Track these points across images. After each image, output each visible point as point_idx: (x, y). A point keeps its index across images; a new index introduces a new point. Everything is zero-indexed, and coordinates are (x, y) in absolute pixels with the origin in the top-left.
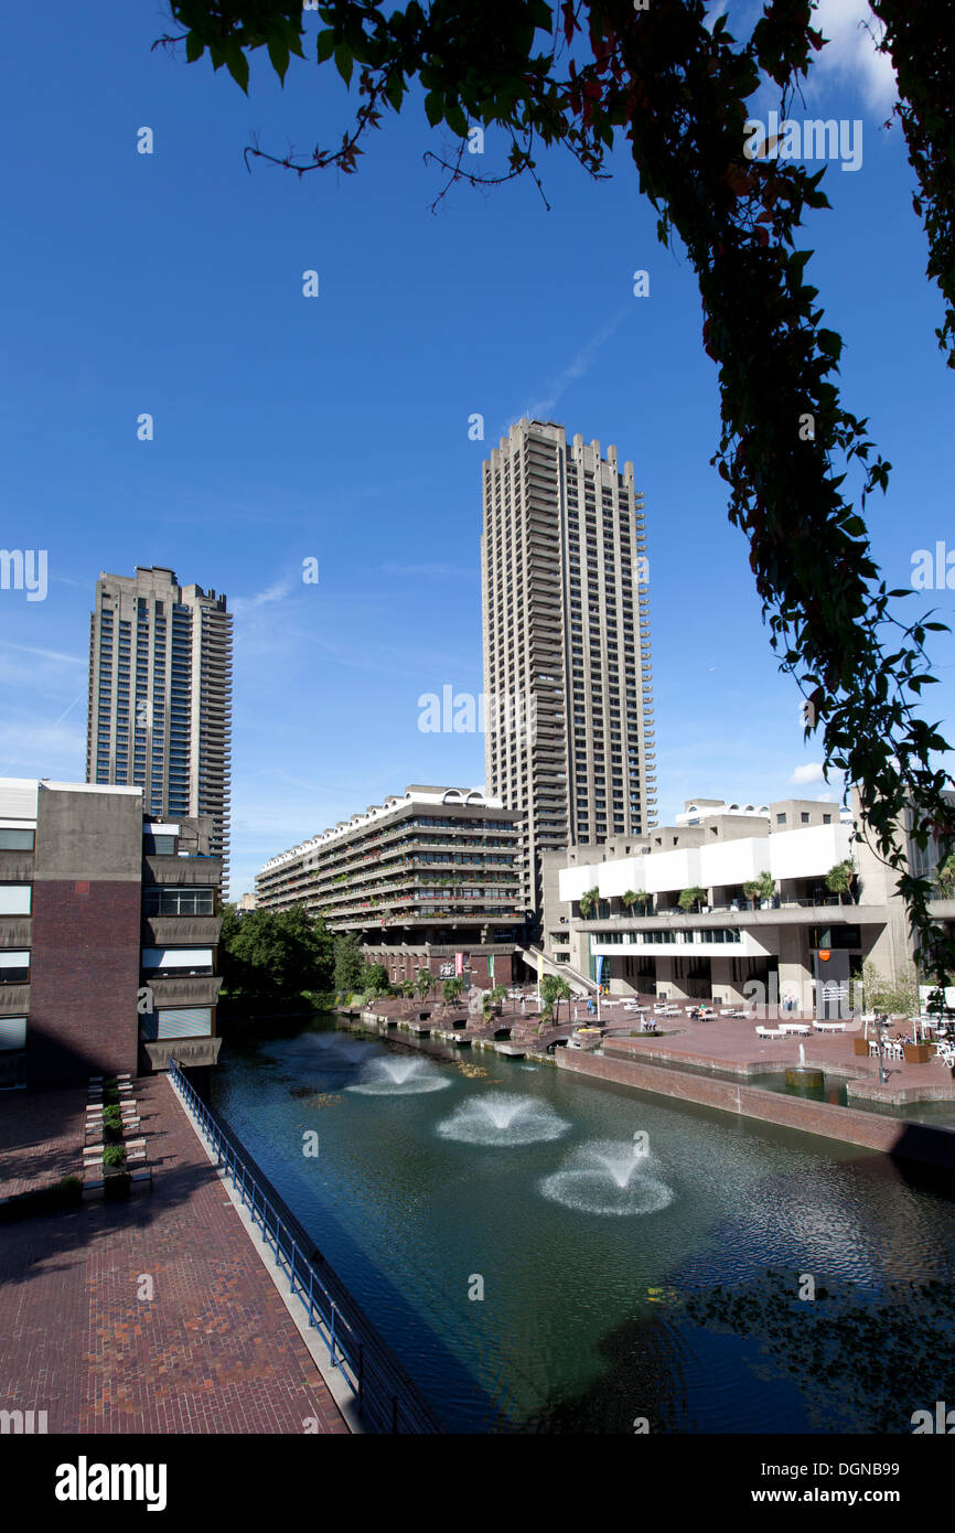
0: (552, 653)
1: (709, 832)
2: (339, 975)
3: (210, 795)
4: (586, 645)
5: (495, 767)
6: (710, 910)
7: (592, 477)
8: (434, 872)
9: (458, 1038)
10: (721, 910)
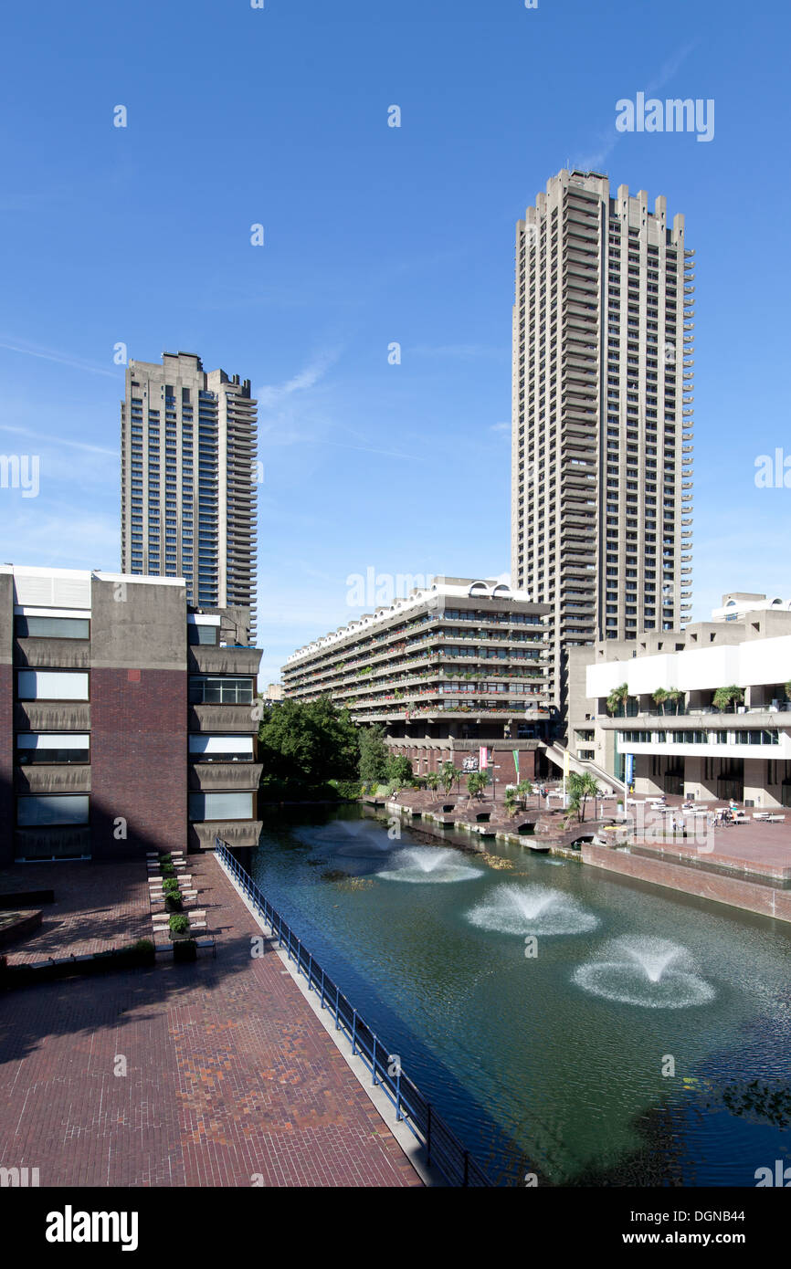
0: (586, 435)
1: (751, 629)
2: (364, 765)
3: (237, 586)
4: (623, 426)
5: (521, 559)
6: (747, 710)
7: (636, 234)
8: (459, 666)
9: (482, 830)
10: (758, 710)
